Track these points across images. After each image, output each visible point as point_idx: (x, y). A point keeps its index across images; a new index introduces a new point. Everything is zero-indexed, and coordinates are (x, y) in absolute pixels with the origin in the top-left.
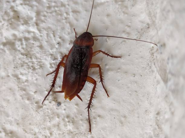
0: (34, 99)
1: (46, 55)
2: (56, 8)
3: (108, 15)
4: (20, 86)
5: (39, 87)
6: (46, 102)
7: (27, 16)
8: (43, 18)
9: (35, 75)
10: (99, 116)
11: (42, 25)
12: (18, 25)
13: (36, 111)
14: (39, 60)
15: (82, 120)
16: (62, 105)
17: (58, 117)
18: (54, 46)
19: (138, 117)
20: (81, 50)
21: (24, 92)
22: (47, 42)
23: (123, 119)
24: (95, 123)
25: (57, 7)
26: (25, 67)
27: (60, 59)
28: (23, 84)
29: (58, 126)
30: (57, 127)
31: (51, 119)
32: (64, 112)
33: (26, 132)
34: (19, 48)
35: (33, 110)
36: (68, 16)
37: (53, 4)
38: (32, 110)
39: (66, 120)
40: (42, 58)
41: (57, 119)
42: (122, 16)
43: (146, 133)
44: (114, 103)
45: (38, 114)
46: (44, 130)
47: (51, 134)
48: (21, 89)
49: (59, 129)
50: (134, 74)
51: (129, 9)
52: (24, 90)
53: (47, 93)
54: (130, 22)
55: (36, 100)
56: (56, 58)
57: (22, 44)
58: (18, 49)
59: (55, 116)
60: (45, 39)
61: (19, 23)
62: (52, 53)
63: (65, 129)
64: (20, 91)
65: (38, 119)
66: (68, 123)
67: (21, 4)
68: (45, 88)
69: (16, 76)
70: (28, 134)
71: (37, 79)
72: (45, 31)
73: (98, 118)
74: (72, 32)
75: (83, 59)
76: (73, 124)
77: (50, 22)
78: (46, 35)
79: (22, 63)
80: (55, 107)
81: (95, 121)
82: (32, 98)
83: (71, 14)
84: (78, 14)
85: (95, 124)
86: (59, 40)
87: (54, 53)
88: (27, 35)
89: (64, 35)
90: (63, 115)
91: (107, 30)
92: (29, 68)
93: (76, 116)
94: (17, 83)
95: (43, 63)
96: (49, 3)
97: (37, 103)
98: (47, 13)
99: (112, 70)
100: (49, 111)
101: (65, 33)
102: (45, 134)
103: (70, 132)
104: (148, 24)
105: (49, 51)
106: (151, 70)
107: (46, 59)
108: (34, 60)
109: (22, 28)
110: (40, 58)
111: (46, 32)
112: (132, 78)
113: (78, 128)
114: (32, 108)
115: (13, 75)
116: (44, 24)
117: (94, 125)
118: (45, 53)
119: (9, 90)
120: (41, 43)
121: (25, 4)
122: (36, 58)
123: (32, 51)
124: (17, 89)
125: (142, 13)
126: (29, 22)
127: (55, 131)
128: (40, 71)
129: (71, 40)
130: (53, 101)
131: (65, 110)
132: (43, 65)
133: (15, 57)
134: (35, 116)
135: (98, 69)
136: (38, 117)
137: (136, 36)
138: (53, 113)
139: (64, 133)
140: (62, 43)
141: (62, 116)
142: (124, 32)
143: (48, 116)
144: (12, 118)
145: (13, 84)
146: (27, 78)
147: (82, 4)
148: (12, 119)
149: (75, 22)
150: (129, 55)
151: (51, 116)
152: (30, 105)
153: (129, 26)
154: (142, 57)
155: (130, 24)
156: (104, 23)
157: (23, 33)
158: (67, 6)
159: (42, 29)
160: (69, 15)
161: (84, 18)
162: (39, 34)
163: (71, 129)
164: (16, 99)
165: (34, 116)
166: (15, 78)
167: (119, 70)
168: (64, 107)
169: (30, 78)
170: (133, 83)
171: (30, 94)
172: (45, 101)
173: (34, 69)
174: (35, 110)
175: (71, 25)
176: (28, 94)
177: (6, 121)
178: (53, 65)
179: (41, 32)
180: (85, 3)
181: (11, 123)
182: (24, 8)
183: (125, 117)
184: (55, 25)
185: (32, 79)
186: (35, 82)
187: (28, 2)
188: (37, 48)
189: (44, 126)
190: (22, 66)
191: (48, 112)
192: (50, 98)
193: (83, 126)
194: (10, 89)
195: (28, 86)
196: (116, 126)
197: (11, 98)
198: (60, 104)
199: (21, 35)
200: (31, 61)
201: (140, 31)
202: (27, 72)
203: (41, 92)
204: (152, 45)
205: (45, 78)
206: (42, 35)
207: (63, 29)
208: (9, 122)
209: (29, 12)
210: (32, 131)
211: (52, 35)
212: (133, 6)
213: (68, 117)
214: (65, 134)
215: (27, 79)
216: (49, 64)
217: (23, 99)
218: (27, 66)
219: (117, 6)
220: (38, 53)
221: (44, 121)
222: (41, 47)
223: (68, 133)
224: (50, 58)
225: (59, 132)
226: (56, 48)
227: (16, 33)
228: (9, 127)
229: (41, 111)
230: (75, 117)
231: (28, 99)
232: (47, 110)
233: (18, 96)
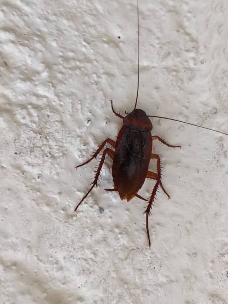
0: (57, 204)
1: (72, 137)
2: (78, 63)
3: (157, 88)
4: (28, 184)
5: (64, 186)
7: (24, 65)
8: (60, 76)
9: (57, 166)
10: (158, 224)
11: (61, 88)
12: (12, 80)
13: (66, 222)
14: (60, 144)
15: (137, 230)
16: (106, 211)
17: (102, 229)
18: (83, 123)
19: (207, 222)
21: (38, 193)
22: (70, 115)
23: (188, 226)
24: (154, 233)
25: (80, 61)
26: (37, 152)
27: (94, 146)
28: (33, 181)
29: (105, 241)
30: (105, 243)
31: (93, 232)
32: (109, 220)
33: (41, 261)
35: (60, 221)
36: (100, 80)
37: (71, 54)
38: (57, 221)
39: (117, 231)
40: (64, 141)
41: (101, 232)
42: (176, 93)
43: (217, 241)
44: (176, 207)
45: (70, 226)
46: (82, 251)
47: (94, 254)
48: (32, 190)
49: (108, 245)
50: (197, 170)
51: (185, 84)
52: (38, 190)
53: (81, 195)
54: (188, 102)
55: (63, 206)
56: (86, 142)
57: (30, 114)
58: (22, 121)
59: (97, 227)
60: (69, 111)
61: (12, 75)
62: (80, 134)
63: (116, 244)
64: (31, 192)
65: (70, 235)
66: (119, 236)
68: (73, 187)
69: (18, 167)
70: (44, 264)
71: (57, 174)
72: (68, 99)
73: (158, 227)
74: (106, 105)
76: (128, 236)
77: (73, 84)
78: (70, 105)
79: (32, 145)
80: (96, 214)
81: (154, 231)
82: (53, 203)
83: (103, 77)
84: (113, 78)
85: (155, 234)
86: (89, 114)
87: (83, 135)
88: (34, 100)
89: (95, 107)
90: (109, 225)
91: (158, 108)
92: (44, 155)
93: (129, 225)
94: (22, 179)
95: (65, 149)
96: (62, 50)
97: (64, 209)
98: (65, 67)
99: (170, 164)
100: (89, 221)
101: (96, 106)
103: (124, 248)
105: (75, 131)
106: (218, 164)
107: (71, 143)
108: (52, 143)
109: (21, 86)
110: (61, 140)
111: (71, 101)
112: (195, 174)
113: (134, 242)
114: (56, 218)
115: (12, 166)
116: (63, 85)
117: (154, 237)
118: (70, 133)
119: (8, 192)
120: (61, 116)
121: (23, 45)
122: (56, 140)
123: (47, 128)
124: (24, 188)
125: (203, 91)
126: (34, 78)
127: (102, 249)
128: (62, 160)
129: (106, 117)
131: (111, 217)
132: (65, 152)
133: (19, 135)
134: (64, 231)
136: (70, 232)
137: (197, 122)
138: (95, 223)
139: (116, 250)
140: (93, 120)
141: (108, 227)
142: (181, 114)
143: (87, 228)
144: (17, 238)
145: (12, 180)
146: (41, 171)
147: (118, 65)
148: (15, 241)
149: (109, 90)
150: (190, 145)
151: (93, 227)
152: (53, 214)
153: (187, 108)
154: (205, 149)
155: (187, 104)
156: (153, 98)
157: (24, 95)
158: (95, 63)
159: (61, 95)
160: (101, 78)
161: (122, 87)
162: (58, 102)
163: (126, 243)
164: (22, 206)
165: (62, 230)
166: (19, 171)
167: (179, 164)
168: (110, 214)
169: (46, 172)
170: (197, 180)
171: (49, 197)
173: (53, 157)
174: (63, 221)
175: (105, 95)
176: (45, 197)
177: (3, 246)
178: (84, 153)
179: (61, 99)
180: (122, 62)
181: (14, 247)
182: (20, 51)
183: (191, 223)
184: (83, 91)
185: (51, 173)
186: (56, 177)
188: (56, 123)
189: (81, 245)
190: (31, 151)
191: (86, 221)
192: (90, 200)
193: (140, 238)
194: (9, 190)
195: (43, 184)
196: (181, 236)
197: (10, 205)
198: (103, 210)
199: (21, 98)
200: (47, 143)
201: (202, 115)
202: (41, 162)
203: (70, 194)
204: (221, 135)
205: (71, 172)
206: (62, 103)
207: (94, 98)
209: (29, 61)
210: (51, 259)
211: (79, 107)
212: (190, 79)
213: (118, 227)
214: (117, 252)
215: (40, 173)
216: (78, 151)
217: (38, 204)
218: (42, 152)
219: (171, 78)
220: (58, 132)
221: (83, 236)
222: (62, 122)
223: (121, 249)
224: (78, 142)
225: (107, 249)
226: (87, 127)
227: (8, 93)
229: (76, 221)
230: (128, 227)
231: (48, 205)
232: (85, 219)
233: (27, 200)
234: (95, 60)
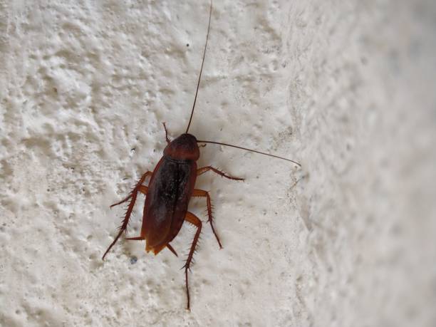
0: (86, 249)
1: (111, 169)
2: (130, 81)
3: (224, 104)
4: (59, 225)
5: (97, 228)
6: (110, 256)
7: (73, 90)
8: (105, 98)
9: (90, 204)
10: (204, 282)
11: (104, 112)
12: (57, 108)
13: (91, 272)
14: (97, 178)
15: (174, 288)
16: (140, 261)
17: (132, 284)
18: (127, 152)
19: (270, 284)
20: (178, 166)
21: (67, 236)
22: (111, 144)
23: (244, 287)
24: (196, 293)
25: (133, 78)
26: (70, 189)
27: (136, 178)
28: (65, 221)
29: (132, 299)
30: (130, 301)
31: (119, 286)
32: (142, 274)
33: (69, 311)
34: (60, 154)
35: (86, 270)
36: (153, 99)
37: (125, 72)
38: (83, 270)
39: (147, 288)
40: (102, 175)
41: (130, 287)
42: (248, 108)
43: (281, 311)
44: (231, 260)
45: (94, 277)
46: (105, 307)
47: (118, 313)
48: (61, 232)
49: (134, 305)
50: (265, 210)
51: (262, 96)
52: (68, 233)
53: (112, 239)
54: (262, 120)
55: (91, 252)
56: (129, 174)
57: (64, 146)
58: (57, 154)
59: (126, 281)
60: (110, 139)
61: (58, 103)
62: (122, 166)
63: (144, 305)
64: (60, 234)
65: (94, 287)
66: (149, 295)
67: (62, 67)
68: (107, 229)
69: (51, 206)
70: (72, 314)
71: (92, 213)
72: (109, 124)
73: (202, 286)
74: (160, 129)
75: (180, 182)
76: (159, 296)
77: (119, 107)
78: (111, 132)
79: (64, 181)
80: (126, 265)
81: (197, 291)
82: (83, 248)
83: (159, 94)
84: (170, 95)
85: (197, 295)
86: (136, 141)
87: (126, 166)
88: (74, 129)
89: (145, 132)
90: (140, 278)
91: (221, 130)
92: (78, 192)
93: (163, 282)
94: (53, 219)
95: (104, 183)
96: (116, 68)
97: (92, 257)
98: (113, 88)
99: (229, 201)
100: (116, 272)
101: (146, 130)
102: (108, 315)
103: (154, 310)
104: (290, 128)
105: (116, 162)
106: (291, 205)
107: (110, 177)
108: (88, 177)
109: (65, 114)
110: (98, 173)
111: (112, 127)
112: (261, 217)
113: (167, 303)
114: (82, 266)
115: (45, 204)
116: (107, 109)
117: (195, 298)
118: (109, 166)
119: (38, 233)
120: (101, 146)
121: (70, 68)
122: (92, 174)
123: (85, 160)
124: (54, 230)
125: (282, 104)
126: (78, 104)
127: (127, 308)
128: (98, 198)
129: (158, 144)
130: (124, 255)
131: (144, 270)
132: (103, 188)
133: (51, 170)
134: (89, 282)
135: (205, 199)
136: (94, 283)
137: (270, 146)
138: (123, 276)
139: (143, 311)
140: (140, 148)
141: (140, 282)
142: (250, 135)
143: (113, 281)
144: (43, 285)
145: (44, 220)
146: (74, 210)
147: (178, 78)
148: (42, 287)
149: (165, 110)
150: (258, 177)
151: (120, 281)
152: (79, 261)
153: (259, 127)
154: (278, 182)
155: (260, 123)
156: (217, 117)
157: (65, 123)
158: (151, 79)
159: (104, 120)
160: (155, 96)
161: (181, 105)
162: (98, 129)
163: (156, 304)
164: (50, 250)
165: (87, 281)
166: (51, 210)
167: (240, 203)
168: (144, 265)
169: (79, 211)
170: (262, 225)
171: (79, 241)
172: (108, 254)
173: (88, 194)
174: (89, 271)
175: (159, 117)
176: (74, 240)
177: (29, 291)
178: (123, 189)
179: (102, 125)
180: (185, 75)
181: (40, 294)
182: (68, 75)
183: (248, 283)
184: (129, 114)
185: (84, 212)
186: (89, 218)
187: (75, 64)
188: (93, 154)
189: (105, 300)
190: (64, 188)
191: (113, 273)
192: (118, 248)
193: (176, 298)
194: (39, 230)
195: (75, 225)
196: (232, 300)
197: (40, 248)
198: (136, 261)
199: (62, 128)
200: (82, 178)
201: (277, 136)
202: (74, 200)
203: (101, 238)
205: (107, 211)
206: (103, 130)
207: (143, 121)
208: (36, 292)
209: (77, 85)
210: (80, 310)
211: (123, 133)
212: (268, 90)
213: (150, 282)
214: (143, 314)
215: (72, 212)
216: (117, 186)
217: (65, 249)
218: (75, 189)
219: (241, 89)
220: (96, 165)
221: (107, 290)
222: (101, 153)
223: (149, 312)
224: (118, 176)
225: (133, 310)
226: (130, 157)
227: (52, 122)
228: (35, 302)
229: (101, 272)
230: (162, 284)
231: (76, 250)
232: (111, 271)
233: (55, 243)
234: (153, 76)
